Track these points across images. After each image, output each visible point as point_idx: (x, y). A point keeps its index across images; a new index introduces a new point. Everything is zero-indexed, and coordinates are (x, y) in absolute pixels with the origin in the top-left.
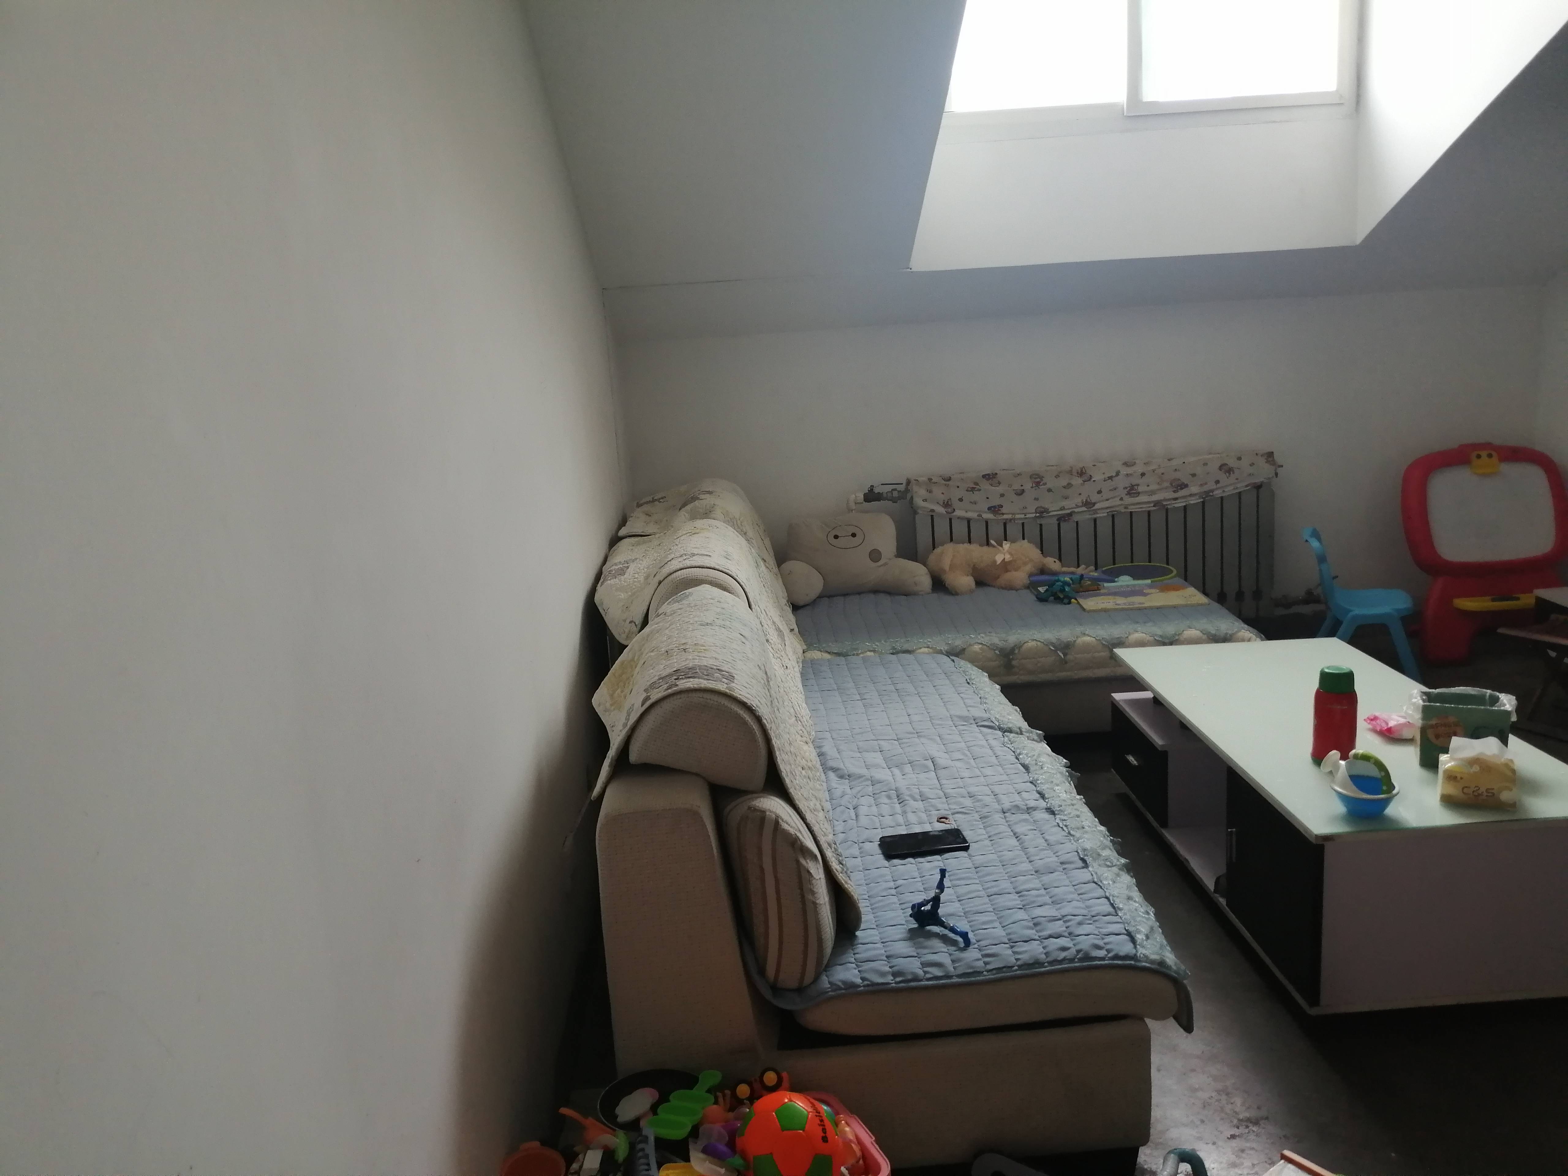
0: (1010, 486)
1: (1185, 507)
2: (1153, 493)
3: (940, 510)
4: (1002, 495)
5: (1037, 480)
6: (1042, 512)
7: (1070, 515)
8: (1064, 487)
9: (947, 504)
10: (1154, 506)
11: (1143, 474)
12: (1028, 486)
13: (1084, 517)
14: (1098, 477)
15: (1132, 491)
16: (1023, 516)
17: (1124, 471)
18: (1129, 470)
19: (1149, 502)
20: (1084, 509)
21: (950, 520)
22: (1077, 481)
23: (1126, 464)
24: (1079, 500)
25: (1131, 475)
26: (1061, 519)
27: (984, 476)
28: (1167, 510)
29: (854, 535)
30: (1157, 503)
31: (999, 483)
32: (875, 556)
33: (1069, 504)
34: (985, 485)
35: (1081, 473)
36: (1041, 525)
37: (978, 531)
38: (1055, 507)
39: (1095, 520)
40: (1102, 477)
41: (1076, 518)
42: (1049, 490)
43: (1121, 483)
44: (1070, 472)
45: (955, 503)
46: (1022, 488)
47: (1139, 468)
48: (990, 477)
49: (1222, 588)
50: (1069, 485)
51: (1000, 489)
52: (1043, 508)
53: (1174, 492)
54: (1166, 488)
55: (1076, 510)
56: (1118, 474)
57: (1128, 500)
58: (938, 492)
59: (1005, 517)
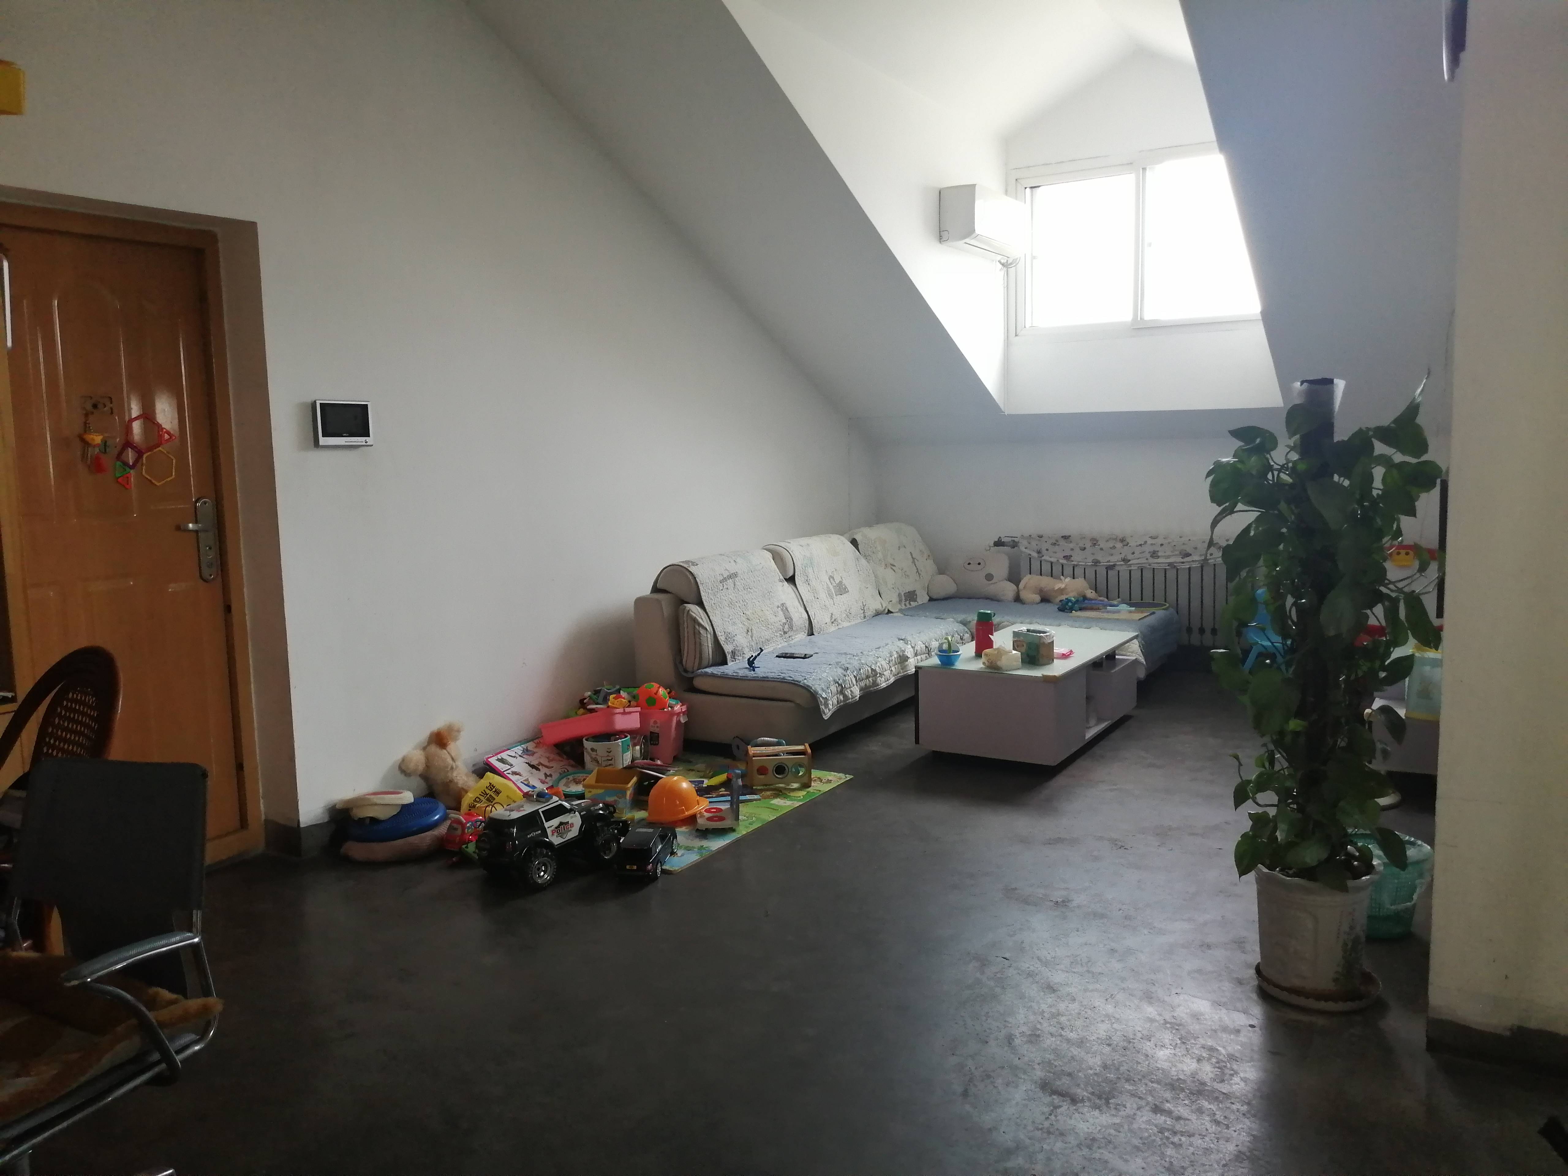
0: (1077, 544)
1: (1189, 568)
2: (1168, 557)
3: (1035, 555)
4: (1072, 550)
5: (1094, 542)
6: (1096, 563)
7: (1114, 565)
8: (1111, 548)
9: (1039, 552)
10: (1168, 566)
11: (1162, 545)
12: (1088, 545)
13: (1123, 569)
14: (1132, 543)
15: (1154, 554)
16: (1084, 564)
17: (1150, 541)
18: (1153, 541)
19: (1165, 563)
20: (1122, 563)
21: (1041, 562)
22: (1119, 545)
23: (1151, 537)
24: (1119, 557)
25: (1154, 544)
26: (1109, 568)
27: (1062, 537)
28: (1177, 570)
29: (979, 564)
30: (1170, 564)
31: (1071, 542)
32: (989, 577)
33: (1115, 559)
34: (1062, 542)
35: (1122, 540)
36: (1096, 571)
37: (1057, 569)
38: (1104, 559)
39: (1130, 571)
40: (1136, 544)
41: (1117, 568)
42: (1102, 549)
43: (1148, 549)
44: (1116, 539)
45: (1044, 552)
46: (1085, 546)
47: (1159, 541)
48: (1066, 538)
49: (1202, 624)
50: (1114, 547)
51: (1071, 545)
52: (1097, 560)
53: (1182, 558)
54: (1176, 555)
55: (1117, 563)
56: (1146, 542)
57: (1151, 560)
58: (1034, 543)
59: (1073, 563)
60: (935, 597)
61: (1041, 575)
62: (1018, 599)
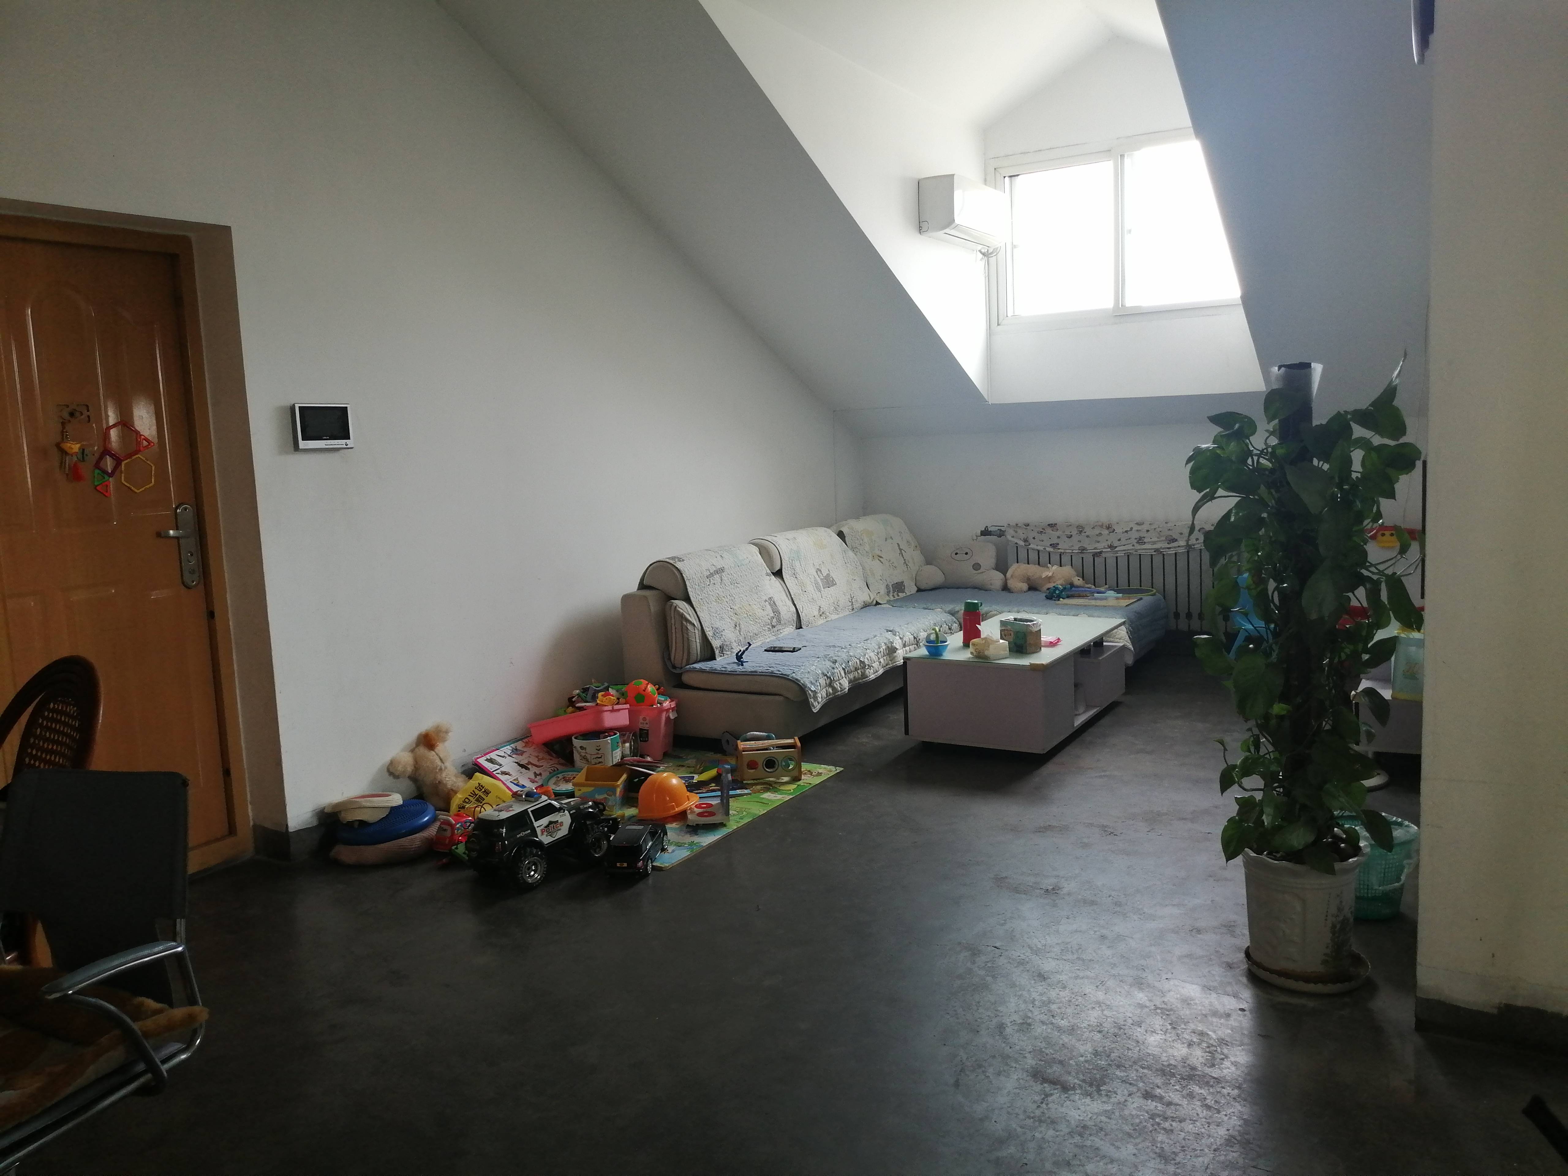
0: (1064, 532)
1: (1176, 553)
2: (1154, 543)
3: (1022, 543)
4: (1059, 537)
5: (1081, 529)
6: (1083, 550)
7: (1101, 553)
8: (1097, 535)
9: (1025, 541)
10: (1155, 552)
11: (1148, 531)
12: (1074, 532)
13: (1110, 556)
14: (1119, 530)
15: (1140, 541)
16: (1071, 551)
17: (1136, 528)
18: (1139, 528)
19: (1151, 549)
20: (1109, 550)
21: (1028, 550)
22: (1106, 532)
23: (1137, 524)
24: (1105, 544)
25: (1140, 530)
26: (1095, 555)
27: (1049, 525)
28: (1164, 555)
29: (966, 554)
30: (1156, 550)
31: (1057, 530)
32: (977, 566)
33: (1100, 546)
34: (1049, 531)
35: (1108, 528)
36: (1083, 558)
37: (1044, 558)
38: (1091, 547)
39: (1117, 557)
40: (1121, 531)
41: (1104, 555)
42: (1088, 536)
43: (1134, 535)
44: (1102, 526)
45: (1031, 540)
46: (1071, 534)
47: (1145, 527)
48: (1052, 526)
49: (1189, 609)
50: (1100, 534)
51: (1058, 533)
52: (1084, 547)
53: (1168, 543)
54: (1163, 541)
55: (1104, 550)
56: (1131, 529)
57: (1138, 547)
58: (1020, 531)
59: (1060, 551)
60: (923, 588)
61: (1028, 564)
62: (1005, 588)
